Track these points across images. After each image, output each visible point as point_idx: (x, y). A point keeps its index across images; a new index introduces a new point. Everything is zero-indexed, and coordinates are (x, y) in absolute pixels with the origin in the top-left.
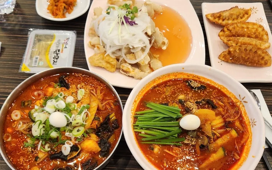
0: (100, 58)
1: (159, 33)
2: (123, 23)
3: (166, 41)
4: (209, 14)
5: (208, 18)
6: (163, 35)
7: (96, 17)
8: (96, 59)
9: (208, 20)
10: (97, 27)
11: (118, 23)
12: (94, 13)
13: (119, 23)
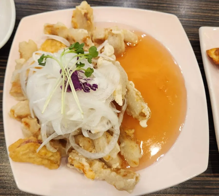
0: (28, 150)
1: (134, 94)
2: (69, 89)
3: (147, 111)
4: (211, 50)
5: (211, 56)
6: (141, 96)
7: (23, 60)
8: (21, 153)
9: (211, 60)
10: (25, 82)
11: (61, 87)
12: (20, 51)
13: (63, 88)
